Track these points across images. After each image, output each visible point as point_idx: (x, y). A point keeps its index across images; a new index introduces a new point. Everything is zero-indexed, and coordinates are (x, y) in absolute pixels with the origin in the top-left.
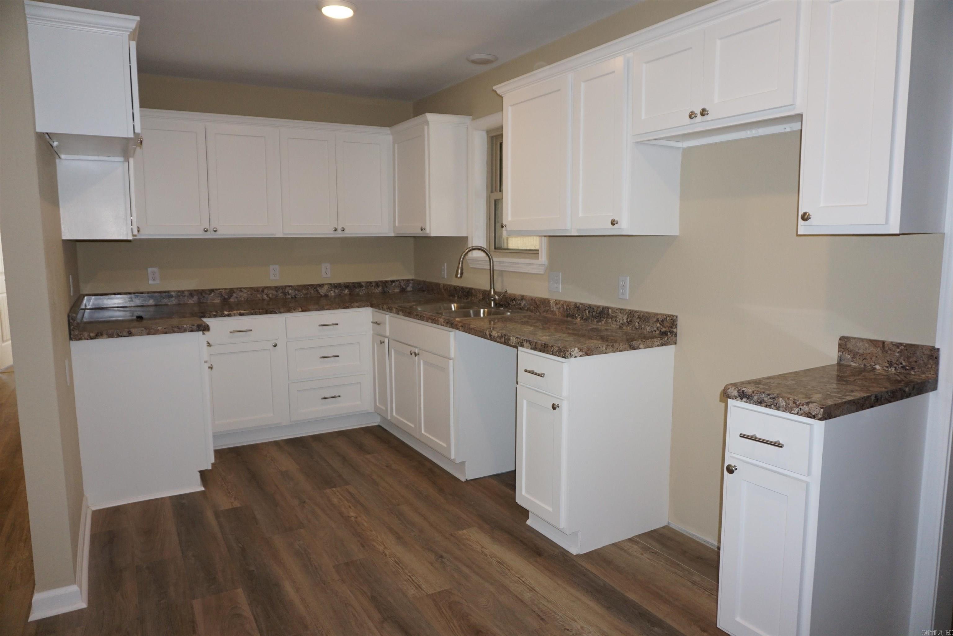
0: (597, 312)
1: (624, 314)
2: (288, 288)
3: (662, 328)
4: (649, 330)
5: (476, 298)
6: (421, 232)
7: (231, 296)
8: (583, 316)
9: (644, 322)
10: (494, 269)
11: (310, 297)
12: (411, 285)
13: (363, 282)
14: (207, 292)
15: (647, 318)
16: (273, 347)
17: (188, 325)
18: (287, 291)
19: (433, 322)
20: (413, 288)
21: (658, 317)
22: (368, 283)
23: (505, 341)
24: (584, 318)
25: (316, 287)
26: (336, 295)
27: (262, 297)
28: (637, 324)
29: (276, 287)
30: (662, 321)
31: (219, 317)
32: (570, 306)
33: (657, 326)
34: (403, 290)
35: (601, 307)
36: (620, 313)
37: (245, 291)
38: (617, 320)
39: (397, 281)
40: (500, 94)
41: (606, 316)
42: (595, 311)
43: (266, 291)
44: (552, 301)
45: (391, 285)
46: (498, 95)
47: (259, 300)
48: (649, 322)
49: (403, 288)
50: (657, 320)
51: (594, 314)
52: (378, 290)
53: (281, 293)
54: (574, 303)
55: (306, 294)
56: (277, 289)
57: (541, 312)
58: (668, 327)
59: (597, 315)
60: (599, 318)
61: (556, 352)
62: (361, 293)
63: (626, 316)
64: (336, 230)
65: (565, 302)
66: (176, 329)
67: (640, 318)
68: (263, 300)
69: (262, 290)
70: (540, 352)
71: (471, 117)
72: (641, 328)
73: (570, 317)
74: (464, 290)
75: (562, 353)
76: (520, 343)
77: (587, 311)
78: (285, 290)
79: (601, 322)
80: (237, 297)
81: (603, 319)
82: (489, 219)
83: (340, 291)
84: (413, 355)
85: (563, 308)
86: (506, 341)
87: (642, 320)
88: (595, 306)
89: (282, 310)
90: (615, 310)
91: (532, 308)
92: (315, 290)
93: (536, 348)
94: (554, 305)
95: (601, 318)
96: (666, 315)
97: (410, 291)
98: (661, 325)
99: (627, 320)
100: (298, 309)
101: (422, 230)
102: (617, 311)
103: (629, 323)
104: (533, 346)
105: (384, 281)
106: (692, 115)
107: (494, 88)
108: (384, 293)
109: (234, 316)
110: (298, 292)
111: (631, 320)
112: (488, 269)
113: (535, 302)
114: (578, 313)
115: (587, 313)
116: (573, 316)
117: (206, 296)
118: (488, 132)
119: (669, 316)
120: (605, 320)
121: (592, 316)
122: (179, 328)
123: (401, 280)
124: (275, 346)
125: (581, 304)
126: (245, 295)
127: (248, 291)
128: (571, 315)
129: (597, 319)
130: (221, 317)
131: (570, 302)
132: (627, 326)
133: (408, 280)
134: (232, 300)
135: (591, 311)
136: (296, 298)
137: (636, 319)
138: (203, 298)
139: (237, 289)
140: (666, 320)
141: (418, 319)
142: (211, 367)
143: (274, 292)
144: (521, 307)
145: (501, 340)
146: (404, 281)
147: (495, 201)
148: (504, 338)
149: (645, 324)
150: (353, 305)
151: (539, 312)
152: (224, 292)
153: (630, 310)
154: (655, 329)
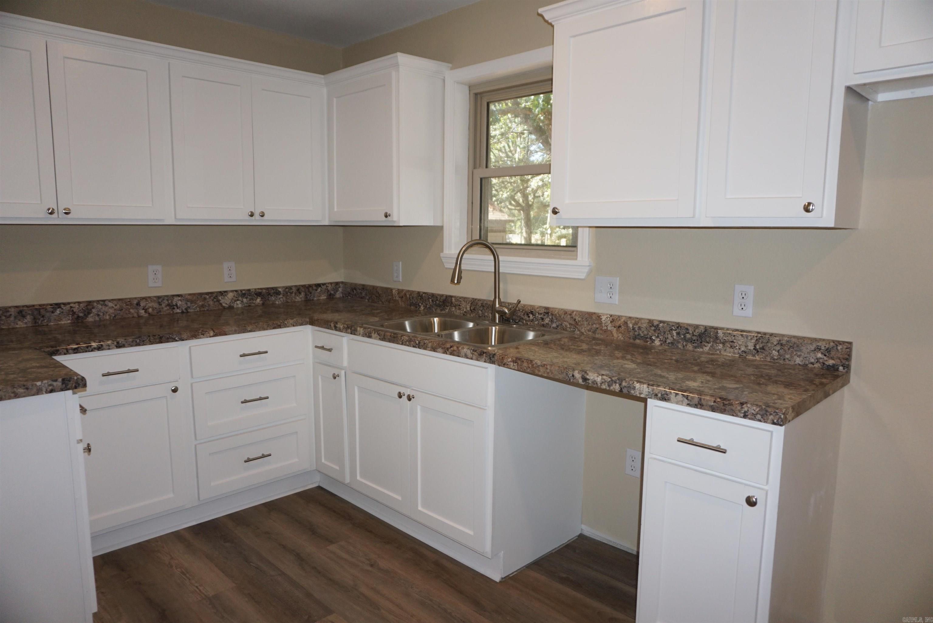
0: (694, 333)
2: (176, 299)
3: (827, 360)
4: (800, 363)
5: (459, 309)
6: (384, 218)
7: (89, 313)
11: (207, 310)
12: (340, 289)
13: (280, 287)
15: (795, 346)
16: (171, 392)
17: (45, 381)
18: (174, 303)
19: (448, 352)
22: (287, 288)
23: (621, 389)
25: (216, 296)
26: (245, 306)
27: (138, 313)
28: (775, 353)
29: (159, 297)
30: (828, 350)
31: (83, 352)
34: (331, 297)
37: (110, 304)
39: (324, 284)
40: (550, 21)
43: (143, 304)
44: (605, 317)
45: (316, 290)
47: (133, 317)
48: (800, 351)
49: (330, 294)
50: (818, 349)
52: (299, 298)
53: (166, 306)
55: (203, 306)
56: (160, 301)
58: (839, 359)
60: (699, 342)
62: (277, 303)
64: (252, 215)
66: (21, 390)
68: (139, 317)
69: (138, 302)
71: (450, 65)
73: (639, 339)
74: (437, 297)
77: (674, 333)
78: (172, 302)
80: (98, 315)
82: (472, 203)
83: (250, 300)
84: (405, 398)
89: (184, 336)
92: (215, 300)
94: (609, 322)
97: (340, 298)
98: (825, 355)
100: (209, 333)
101: (386, 216)
103: (759, 350)
105: (307, 286)
107: (540, 11)
108: (307, 301)
110: (191, 304)
112: (491, 272)
114: (656, 335)
118: (470, 87)
122: (27, 389)
123: (328, 283)
124: (175, 391)
126: (111, 311)
127: (116, 305)
130: (86, 352)
133: (337, 283)
134: (90, 319)
136: (188, 312)
137: (773, 345)
139: (98, 302)
140: (837, 349)
142: (88, 449)
143: (156, 305)
145: (612, 388)
146: (333, 285)
147: (481, 179)
149: (792, 352)
154: (813, 361)
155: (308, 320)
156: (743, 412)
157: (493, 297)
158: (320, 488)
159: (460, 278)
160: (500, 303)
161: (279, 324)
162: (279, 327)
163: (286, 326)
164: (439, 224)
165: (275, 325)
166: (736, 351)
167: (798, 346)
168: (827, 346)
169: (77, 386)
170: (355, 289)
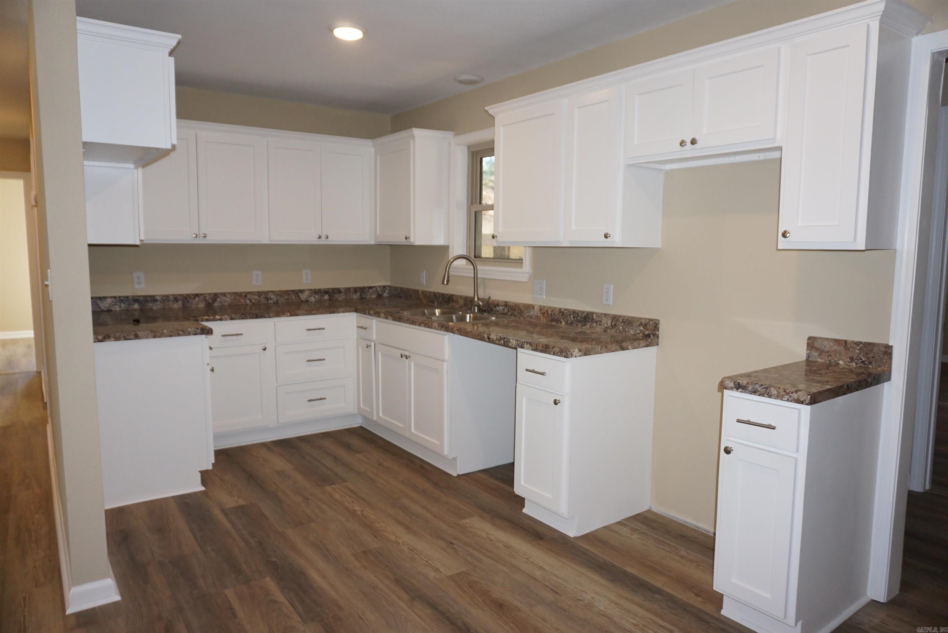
0: (582, 316)
1: (609, 318)
2: (270, 294)
3: (645, 331)
4: (633, 333)
5: (458, 304)
6: (405, 240)
7: (215, 301)
8: (568, 320)
9: (628, 326)
10: (479, 276)
11: (291, 302)
12: (387, 291)
13: (341, 288)
14: (192, 297)
15: (630, 322)
16: (263, 350)
17: (193, 329)
18: (269, 296)
19: (426, 326)
20: (389, 294)
21: (641, 321)
22: (347, 289)
23: (504, 343)
24: (569, 322)
25: (297, 293)
27: (245, 302)
28: (621, 328)
29: (259, 292)
30: (646, 325)
32: (554, 312)
33: (640, 329)
34: (380, 296)
35: (586, 312)
36: (604, 318)
37: (228, 296)
38: (602, 324)
39: (374, 287)
40: (492, 115)
41: (590, 320)
42: (580, 316)
43: (248, 296)
44: (537, 307)
45: (369, 291)
46: (490, 115)
47: (242, 305)
48: (633, 326)
49: (379, 295)
50: (641, 324)
51: (579, 318)
52: (356, 296)
53: (263, 298)
54: (558, 309)
55: (288, 299)
56: (259, 295)
57: (525, 316)
58: (651, 330)
59: (582, 319)
60: (584, 322)
61: (557, 353)
62: (340, 299)
63: (611, 320)
64: (320, 237)
65: (550, 307)
66: (181, 333)
67: (624, 322)
68: (246, 305)
69: (245, 295)
70: (541, 352)
71: (454, 133)
72: (625, 331)
73: (554, 321)
75: (564, 354)
76: (520, 345)
77: (572, 316)
78: (267, 295)
79: (586, 326)
80: (221, 302)
81: (588, 323)
82: (469, 229)
83: (320, 296)
84: (404, 357)
85: (548, 313)
86: (506, 344)
87: (626, 324)
88: (580, 311)
89: (271, 315)
90: (599, 315)
91: (516, 314)
92: (296, 295)
93: (537, 349)
94: (539, 310)
95: (585, 322)
96: (649, 320)
97: (386, 297)
98: (644, 328)
99: (611, 324)
100: (287, 314)
101: (406, 239)
102: (602, 316)
103: (614, 326)
104: (534, 347)
105: (362, 288)
106: (682, 143)
107: (486, 108)
108: (361, 298)
109: (226, 320)
110: (280, 297)
111: (615, 324)
113: (519, 308)
114: (563, 318)
115: (572, 317)
116: (558, 320)
117: (191, 300)
118: (469, 147)
119: (651, 320)
120: (589, 324)
121: (577, 320)
122: (184, 332)
123: (378, 286)
124: (265, 349)
125: (566, 309)
126: (229, 300)
127: (232, 296)
128: (555, 320)
129: (581, 323)
131: (554, 308)
132: (611, 330)
133: (384, 287)
134: (216, 304)
135: (576, 315)
136: (278, 303)
137: (620, 322)
138: (187, 303)
139: (221, 294)
140: (650, 323)
141: (410, 324)
142: (212, 370)
143: (257, 297)
144: (505, 312)
145: (500, 342)
146: (381, 287)
147: (476, 213)
148: (504, 340)
149: (629, 327)
150: (338, 310)
151: (523, 317)
152: (209, 297)
153: (614, 315)
154: (638, 332)
155: (354, 309)
156: (553, 351)
157: (473, 294)
158: (361, 427)
159: (448, 281)
160: (478, 299)
161: (333, 310)
162: (334, 312)
163: (338, 312)
164: (446, 244)
165: (331, 311)
166: (602, 327)
167: (631, 323)
168: (645, 322)
169: (208, 332)
170: (396, 291)
